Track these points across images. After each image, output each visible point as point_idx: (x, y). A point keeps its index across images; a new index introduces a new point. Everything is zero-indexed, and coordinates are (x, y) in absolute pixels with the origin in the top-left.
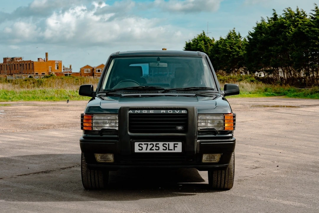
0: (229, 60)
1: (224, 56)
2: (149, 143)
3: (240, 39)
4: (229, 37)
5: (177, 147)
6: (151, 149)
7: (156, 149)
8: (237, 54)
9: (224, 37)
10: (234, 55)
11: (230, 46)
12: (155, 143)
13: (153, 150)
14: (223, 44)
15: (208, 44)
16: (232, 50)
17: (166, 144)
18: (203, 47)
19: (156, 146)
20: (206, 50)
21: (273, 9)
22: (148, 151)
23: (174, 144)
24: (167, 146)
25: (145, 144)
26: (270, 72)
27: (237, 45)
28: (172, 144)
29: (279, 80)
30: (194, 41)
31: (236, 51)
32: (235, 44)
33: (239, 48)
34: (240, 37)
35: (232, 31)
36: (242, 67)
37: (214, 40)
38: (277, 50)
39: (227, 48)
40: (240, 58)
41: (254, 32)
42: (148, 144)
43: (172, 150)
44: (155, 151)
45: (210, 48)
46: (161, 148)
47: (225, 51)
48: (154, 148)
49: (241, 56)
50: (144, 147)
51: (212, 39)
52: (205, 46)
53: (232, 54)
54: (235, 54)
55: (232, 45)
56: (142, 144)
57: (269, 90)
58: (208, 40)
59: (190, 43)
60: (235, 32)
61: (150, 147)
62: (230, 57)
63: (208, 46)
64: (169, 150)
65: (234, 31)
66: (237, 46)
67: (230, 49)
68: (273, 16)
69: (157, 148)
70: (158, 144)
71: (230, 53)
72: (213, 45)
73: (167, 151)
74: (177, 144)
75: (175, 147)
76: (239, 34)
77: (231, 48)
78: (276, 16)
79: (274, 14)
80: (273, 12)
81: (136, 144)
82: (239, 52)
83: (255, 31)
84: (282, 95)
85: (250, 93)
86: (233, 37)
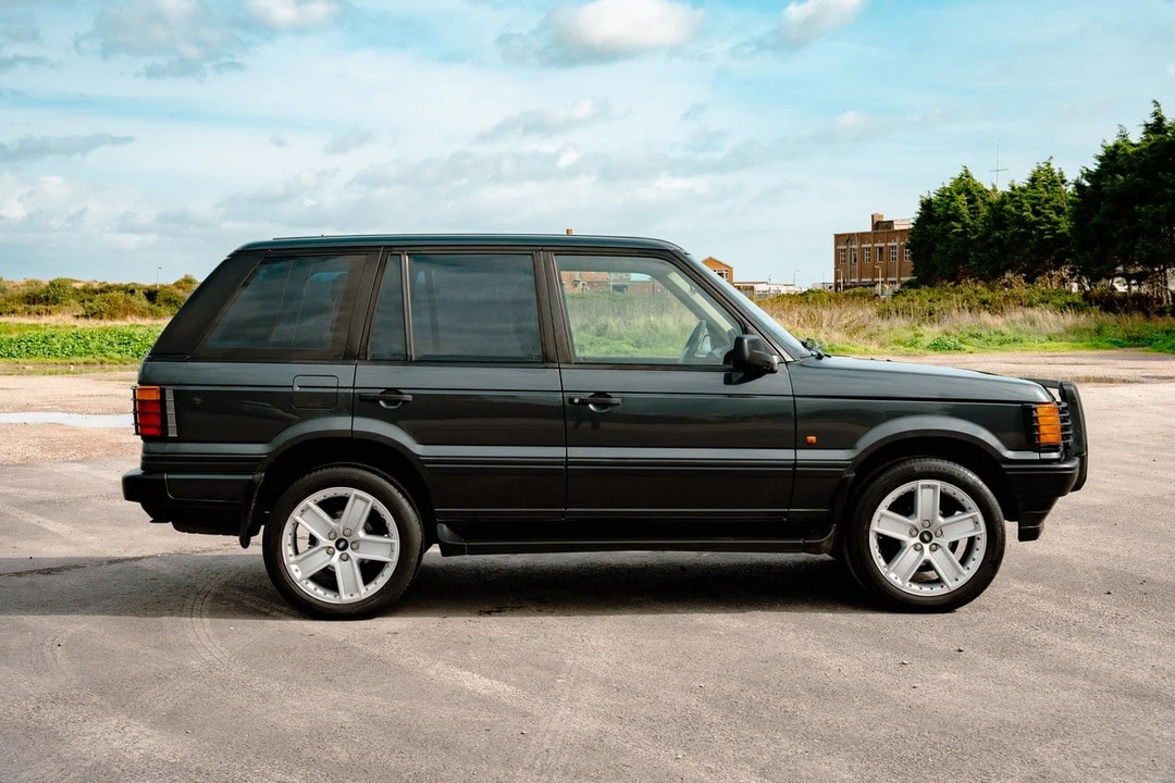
0: (1028, 246)
1: (1016, 234)
3: (1063, 187)
4: (1033, 180)
8: (1052, 231)
9: (1022, 180)
10: (1042, 233)
11: (1033, 206)
14: (1017, 201)
15: (979, 203)
16: (1037, 216)
18: (964, 210)
20: (972, 219)
21: (1154, 101)
26: (1140, 278)
27: (1052, 203)
29: (1168, 301)
30: (942, 194)
31: (1049, 220)
32: (1047, 201)
33: (1059, 211)
34: (1063, 182)
35: (1043, 166)
36: (1067, 263)
37: (995, 190)
38: (1157, 214)
39: (1025, 214)
40: (1061, 240)
41: (1096, 167)
45: (984, 211)
47: (1021, 221)
49: (1063, 234)
51: (990, 188)
52: (969, 209)
53: (1035, 230)
54: (1044, 230)
55: (1039, 205)
57: (1109, 331)
58: (981, 192)
59: (929, 201)
60: (1052, 166)
62: (1032, 237)
63: (977, 208)
65: (1049, 164)
66: (1053, 207)
67: (1032, 216)
68: (1151, 121)
71: (1034, 225)
72: (990, 204)
76: (1061, 173)
77: (1036, 213)
78: (1160, 120)
79: (1156, 114)
80: (1154, 109)
82: (1057, 223)
83: (1099, 163)
84: (1143, 346)
85: (1050, 339)
86: (1045, 180)
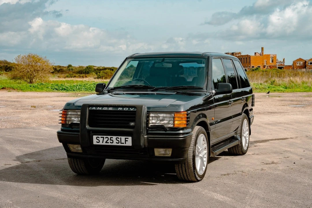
2: (105, 137)
5: (127, 141)
6: (106, 142)
7: (110, 142)
12: (109, 137)
13: (108, 143)
17: (119, 138)
19: (110, 140)
22: (104, 144)
23: (125, 138)
24: (119, 140)
25: (101, 137)
28: (123, 138)
42: (103, 138)
43: (123, 143)
44: (110, 144)
46: (115, 141)
48: (109, 141)
50: (101, 139)
56: (99, 138)
61: (105, 140)
64: (121, 143)
69: (112, 141)
70: (112, 138)
73: (120, 144)
74: (128, 138)
75: (126, 141)
81: (95, 137)
